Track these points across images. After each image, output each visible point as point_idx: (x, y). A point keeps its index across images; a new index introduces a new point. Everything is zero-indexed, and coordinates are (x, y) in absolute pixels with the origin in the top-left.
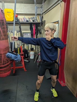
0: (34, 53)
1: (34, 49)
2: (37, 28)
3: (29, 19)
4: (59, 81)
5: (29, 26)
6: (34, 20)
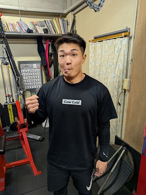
3: (34, 25)
5: (36, 44)
6: (46, 27)
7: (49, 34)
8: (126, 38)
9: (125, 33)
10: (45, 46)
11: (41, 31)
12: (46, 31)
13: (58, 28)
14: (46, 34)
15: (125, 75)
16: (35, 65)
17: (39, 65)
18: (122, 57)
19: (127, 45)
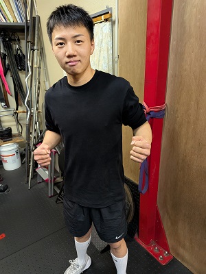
0: (15, 146)
1: (14, 131)
2: (8, 46)
4: (143, 245)
8: (108, 24)
9: (106, 16)
18: (106, 52)
19: (110, 35)
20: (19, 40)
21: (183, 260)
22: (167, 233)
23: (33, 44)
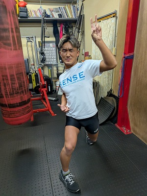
3: (51, 11)
4: (118, 127)
5: (52, 27)
6: (60, 13)
7: (62, 18)
8: (114, 18)
9: (114, 15)
10: (59, 28)
11: (56, 16)
12: (60, 16)
13: (70, 13)
14: (60, 19)
15: (113, 45)
16: (51, 45)
17: (55, 44)
18: (112, 32)
19: (115, 23)
20: (72, 27)
21: (136, 133)
22: (130, 120)
23: (79, 29)
